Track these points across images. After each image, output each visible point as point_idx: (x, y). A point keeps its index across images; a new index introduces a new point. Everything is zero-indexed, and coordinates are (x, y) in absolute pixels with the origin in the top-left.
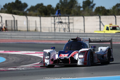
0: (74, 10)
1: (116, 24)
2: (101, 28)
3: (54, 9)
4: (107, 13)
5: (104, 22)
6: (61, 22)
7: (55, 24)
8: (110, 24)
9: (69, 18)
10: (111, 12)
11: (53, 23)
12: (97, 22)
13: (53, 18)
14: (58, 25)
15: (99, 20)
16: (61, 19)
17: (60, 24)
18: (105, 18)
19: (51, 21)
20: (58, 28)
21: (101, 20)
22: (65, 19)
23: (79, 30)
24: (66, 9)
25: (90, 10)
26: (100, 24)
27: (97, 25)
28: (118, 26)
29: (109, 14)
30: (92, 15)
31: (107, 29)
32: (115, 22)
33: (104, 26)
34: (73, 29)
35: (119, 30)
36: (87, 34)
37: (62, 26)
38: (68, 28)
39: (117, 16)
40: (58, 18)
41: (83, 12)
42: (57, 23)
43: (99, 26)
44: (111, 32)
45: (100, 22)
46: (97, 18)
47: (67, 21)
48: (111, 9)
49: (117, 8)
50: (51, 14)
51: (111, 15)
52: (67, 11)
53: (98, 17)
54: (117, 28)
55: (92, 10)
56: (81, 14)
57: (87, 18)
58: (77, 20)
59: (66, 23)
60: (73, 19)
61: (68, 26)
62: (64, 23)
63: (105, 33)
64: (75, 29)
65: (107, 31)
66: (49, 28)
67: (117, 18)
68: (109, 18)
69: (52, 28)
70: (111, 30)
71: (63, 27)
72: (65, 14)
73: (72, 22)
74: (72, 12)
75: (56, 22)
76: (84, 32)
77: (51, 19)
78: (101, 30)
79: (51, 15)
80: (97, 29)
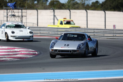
0: (28, 3)
1: (70, 19)
2: (55, 22)
3: (8, 1)
4: (62, 7)
5: (58, 16)
6: (14, 16)
7: (7, 17)
8: (64, 19)
9: (22, 11)
10: (66, 6)
11: (5, 16)
12: (51, 15)
13: (6, 11)
14: (11, 18)
15: (53, 14)
16: (14, 12)
17: (13, 17)
18: (59, 12)
19: (4, 14)
20: (10, 21)
21: (55, 14)
22: (18, 12)
23: (32, 24)
24: (20, 2)
25: (45, 4)
26: (54, 18)
27: (51, 19)
28: (72, 21)
29: (64, 8)
30: (45, 8)
31: (61, 23)
32: (69, 16)
33: (58, 20)
34: (26, 23)
35: (73, 24)
36: (40, 28)
37: (15, 19)
38: (21, 21)
39: (71, 11)
40: (10, 11)
41: (37, 6)
42: (10, 16)
43: (53, 20)
44: (65, 27)
45: (54, 16)
46: (51, 12)
47: (20, 14)
48: (66, 3)
49: (72, 2)
50: (4, 6)
51: (66, 9)
52: (20, 4)
53: (53, 11)
54: (71, 22)
55: (46, 3)
56: (35, 7)
57: (41, 12)
58: (30, 14)
59: (19, 16)
60: (26, 12)
61: (21, 19)
62: (17, 16)
63: (59, 27)
64: (28, 23)
65: (61, 25)
66: (1, 21)
67: (71, 12)
68: (63, 12)
69: (4, 21)
70: (65, 24)
71: (15, 21)
72: (18, 7)
73: (26, 15)
74: (26, 5)
75: (8, 15)
76: (38, 26)
77: (4, 12)
78: (55, 24)
79: (4, 8)
80: (51, 23)
